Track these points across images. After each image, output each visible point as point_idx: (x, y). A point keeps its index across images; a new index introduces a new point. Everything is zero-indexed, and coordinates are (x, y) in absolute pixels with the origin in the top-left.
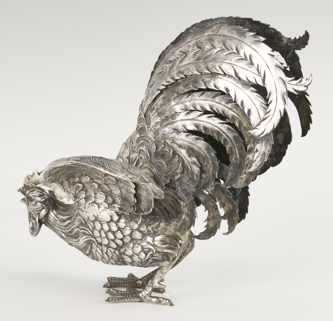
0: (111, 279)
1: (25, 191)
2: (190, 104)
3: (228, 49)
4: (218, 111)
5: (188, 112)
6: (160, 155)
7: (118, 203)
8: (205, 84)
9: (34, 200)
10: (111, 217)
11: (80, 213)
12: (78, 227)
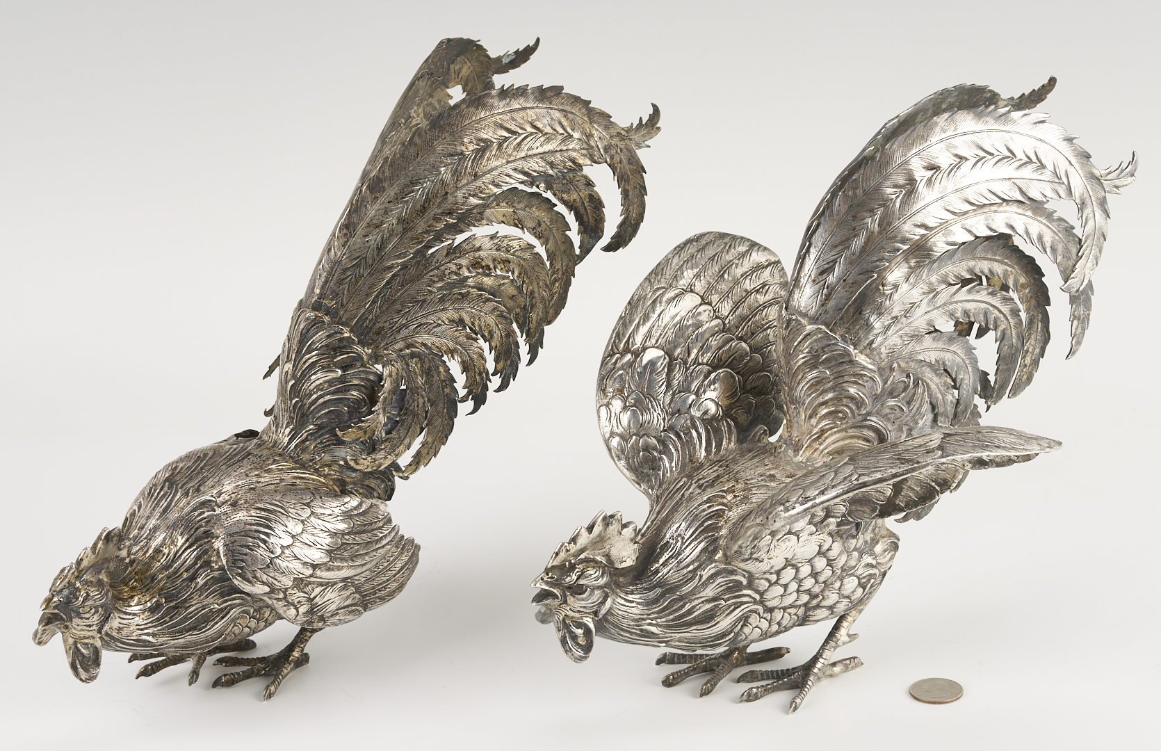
0: (673, 677)
1: (557, 580)
3: (992, 154)
6: (887, 393)
7: (839, 515)
8: (970, 232)
9: (589, 587)
10: (820, 546)
11: (750, 566)
12: (714, 599)
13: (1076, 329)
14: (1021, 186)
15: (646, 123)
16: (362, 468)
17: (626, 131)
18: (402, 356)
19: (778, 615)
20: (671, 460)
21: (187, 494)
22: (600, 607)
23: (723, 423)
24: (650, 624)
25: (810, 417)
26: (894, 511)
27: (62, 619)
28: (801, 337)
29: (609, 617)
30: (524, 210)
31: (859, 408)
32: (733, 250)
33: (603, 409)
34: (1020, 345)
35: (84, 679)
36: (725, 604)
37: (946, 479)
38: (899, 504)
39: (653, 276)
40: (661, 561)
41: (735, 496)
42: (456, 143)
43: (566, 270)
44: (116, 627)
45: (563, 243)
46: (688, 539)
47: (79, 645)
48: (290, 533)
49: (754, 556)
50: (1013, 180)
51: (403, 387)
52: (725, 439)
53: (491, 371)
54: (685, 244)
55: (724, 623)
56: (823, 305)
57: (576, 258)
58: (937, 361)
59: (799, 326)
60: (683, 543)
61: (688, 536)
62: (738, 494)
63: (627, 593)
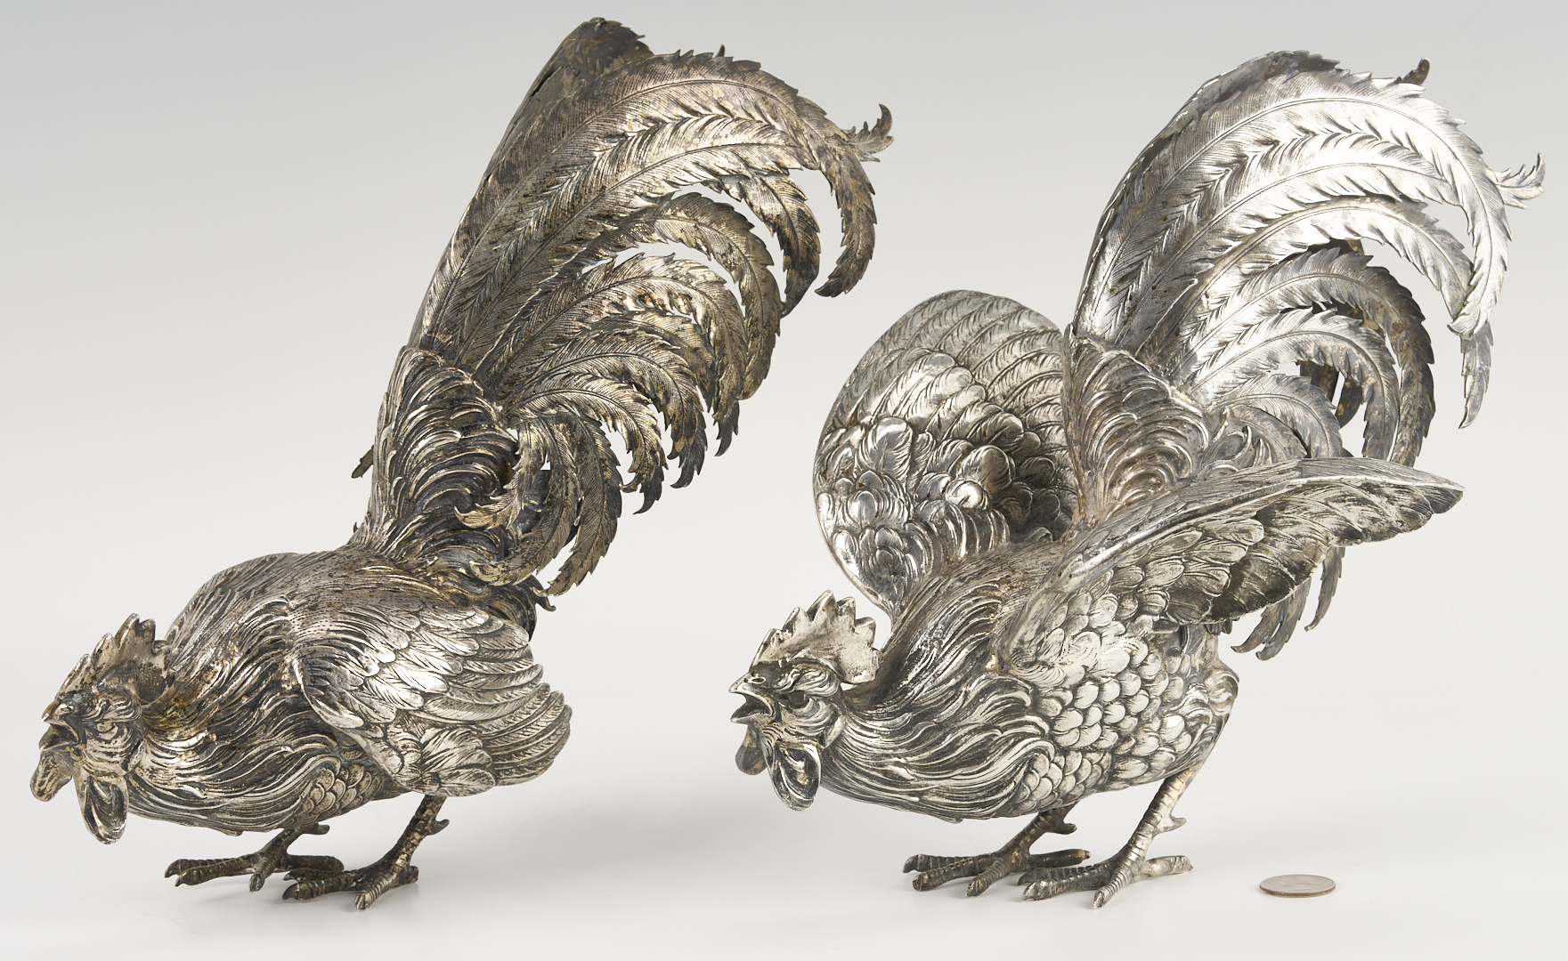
0: (930, 876)
1: (766, 683)
2: (1281, 293)
3: (1349, 131)
4: (1340, 296)
5: (1277, 316)
6: (1216, 451)
7: (1156, 611)
8: (1322, 231)
9: (811, 696)
10: (1132, 656)
11: (1036, 675)
12: (986, 728)
13: (1472, 388)
14: (1389, 176)
15: (873, 130)
16: (490, 580)
17: (847, 135)
18: (544, 419)
19: (1075, 760)
20: (919, 561)
21: (247, 596)
22: (826, 730)
23: (990, 516)
24: (897, 764)
25: (1112, 485)
26: (1232, 611)
27: (72, 738)
28: (1097, 368)
29: (840, 750)
30: (708, 227)
31: (1178, 470)
32: (994, 311)
33: (824, 497)
34: (1394, 413)
35: (102, 835)
36: (1000, 735)
37: (1303, 562)
38: (1238, 601)
39: (887, 337)
40: (911, 676)
41: (1012, 587)
42: (615, 119)
43: (768, 322)
44: (147, 767)
45: (764, 281)
46: (947, 644)
47: (96, 785)
48: (392, 647)
49: (1041, 658)
50: (1379, 167)
51: (547, 466)
52: (992, 534)
53: (667, 451)
54: (930, 302)
55: (1002, 765)
56: (1125, 323)
57: (782, 307)
58: (1284, 416)
59: (1094, 354)
60: (941, 650)
61: (947, 639)
62: (1015, 585)
63: (864, 718)
